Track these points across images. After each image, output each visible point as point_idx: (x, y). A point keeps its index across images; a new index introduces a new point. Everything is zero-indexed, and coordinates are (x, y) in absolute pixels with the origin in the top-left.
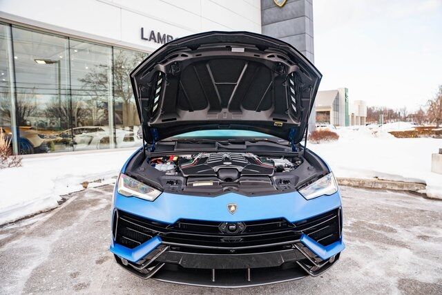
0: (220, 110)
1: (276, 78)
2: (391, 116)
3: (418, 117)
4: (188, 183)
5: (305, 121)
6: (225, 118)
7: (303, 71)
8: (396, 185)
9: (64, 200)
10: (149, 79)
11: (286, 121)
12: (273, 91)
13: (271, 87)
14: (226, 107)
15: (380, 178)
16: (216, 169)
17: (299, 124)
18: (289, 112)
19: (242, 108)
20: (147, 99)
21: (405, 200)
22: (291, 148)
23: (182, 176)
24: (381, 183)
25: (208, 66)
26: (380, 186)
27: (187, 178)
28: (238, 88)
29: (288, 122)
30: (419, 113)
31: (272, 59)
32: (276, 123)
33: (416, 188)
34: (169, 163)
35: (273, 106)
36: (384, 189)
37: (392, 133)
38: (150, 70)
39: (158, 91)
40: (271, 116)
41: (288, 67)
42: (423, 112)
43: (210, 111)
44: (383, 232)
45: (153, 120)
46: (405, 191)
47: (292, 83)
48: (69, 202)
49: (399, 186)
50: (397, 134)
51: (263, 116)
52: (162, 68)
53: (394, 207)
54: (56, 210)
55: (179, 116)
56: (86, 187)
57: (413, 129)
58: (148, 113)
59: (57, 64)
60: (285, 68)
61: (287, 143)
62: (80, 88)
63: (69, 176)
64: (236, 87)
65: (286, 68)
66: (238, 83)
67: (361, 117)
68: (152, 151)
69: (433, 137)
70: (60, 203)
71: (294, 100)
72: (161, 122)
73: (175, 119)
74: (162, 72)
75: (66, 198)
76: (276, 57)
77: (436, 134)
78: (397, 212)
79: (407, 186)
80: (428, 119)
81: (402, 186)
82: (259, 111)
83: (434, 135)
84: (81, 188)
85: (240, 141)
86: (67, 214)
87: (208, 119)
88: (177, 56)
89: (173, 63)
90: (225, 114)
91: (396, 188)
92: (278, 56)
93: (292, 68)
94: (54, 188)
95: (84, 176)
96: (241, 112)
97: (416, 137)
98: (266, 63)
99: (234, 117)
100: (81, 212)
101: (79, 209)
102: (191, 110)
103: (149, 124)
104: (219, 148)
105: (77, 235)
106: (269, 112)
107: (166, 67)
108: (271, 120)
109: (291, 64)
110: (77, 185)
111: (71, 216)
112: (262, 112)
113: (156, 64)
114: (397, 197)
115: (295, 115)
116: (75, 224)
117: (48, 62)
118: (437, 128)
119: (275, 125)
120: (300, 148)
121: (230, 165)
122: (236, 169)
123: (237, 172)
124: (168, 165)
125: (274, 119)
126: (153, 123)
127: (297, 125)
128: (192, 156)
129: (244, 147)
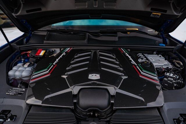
11: (166, 11)
17: (180, 15)
22: (161, 40)
29: (168, 13)
32: (154, 14)
34: (26, 66)
40: (149, 6)
45: (17, 12)
55: (44, 6)
61: (157, 33)
72: (25, 13)
73: (40, 9)
87: (76, 8)
103: (14, 15)
104: (89, 39)
108: (149, 10)
119: (152, 15)
120: (170, 41)
121: (98, 82)
122: (107, 90)
123: (107, 95)
124: (26, 68)
125: (152, 9)
126: (18, 14)
127: (178, 16)
128: (60, 49)
129: (116, 39)
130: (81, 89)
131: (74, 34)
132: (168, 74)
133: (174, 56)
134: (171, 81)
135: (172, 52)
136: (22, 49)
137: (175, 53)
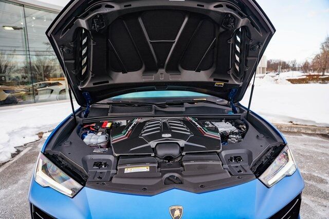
0: (157, 71)
1: (221, 33)
2: (285, 66)
3: (305, 67)
4: (118, 168)
5: (247, 81)
6: (162, 79)
7: (254, 25)
8: (309, 129)
9: (18, 152)
10: (70, 38)
11: (228, 81)
12: (216, 49)
13: (214, 46)
14: (163, 67)
15: (295, 123)
16: (153, 144)
17: (241, 84)
18: (231, 72)
19: (180, 68)
20: (73, 61)
21: (321, 144)
22: (231, 109)
23: (112, 154)
24: (296, 127)
25: (140, 20)
26: (296, 130)
27: (118, 158)
28: (176, 46)
29: (230, 82)
30: (305, 64)
31: (219, 10)
32: (217, 84)
33: (327, 132)
34: (100, 134)
35: (214, 65)
36: (299, 133)
37: (289, 80)
38: (70, 27)
39: (84, 52)
40: (211, 77)
41: (239, 20)
42: (308, 63)
43: (145, 72)
44: (314, 183)
45: (83, 84)
46: (317, 134)
47: (239, 39)
48: (22, 154)
49: (312, 130)
50: (293, 81)
51: (202, 76)
52: (83, 23)
53: (314, 152)
54: (7, 165)
55: (112, 79)
56: (41, 137)
57: (305, 77)
58: (76, 76)
59: (23, 30)
60: (234, 21)
61: (226, 102)
62: (45, 50)
63: (25, 128)
64: (174, 45)
65: (236, 21)
66: (176, 40)
67: (263, 68)
68: (86, 116)
69: (320, 83)
70: (13, 155)
71: (238, 59)
72: (92, 85)
73: (108, 82)
74: (85, 29)
75: (20, 149)
76: (225, 7)
77: (322, 80)
78: (319, 158)
79: (319, 130)
80: (312, 68)
81: (315, 130)
82: (198, 71)
83: (321, 81)
84: (37, 138)
85: (179, 102)
86: (17, 169)
87: (143, 80)
88: (99, 7)
89: (95, 16)
90: (162, 75)
91: (310, 132)
92: (228, 7)
93: (242, 22)
94: (9, 141)
95: (39, 128)
96: (180, 72)
97: (307, 83)
98: (211, 15)
99: (172, 78)
100: (30, 166)
101: (29, 162)
102: (124, 72)
103: (80, 87)
104: (156, 111)
105: (19, 196)
106: (209, 72)
107: (88, 21)
108: (212, 80)
109: (242, 16)
110: (33, 135)
111: (19, 171)
112: (202, 72)
113: (76, 18)
114: (313, 141)
115: (237, 75)
116: (21, 181)
117: (15, 28)
118: (323, 75)
119: (215, 85)
120: (240, 109)
121: (170, 139)
122: (177, 143)
123: (179, 147)
124: (99, 136)
125: (214, 80)
126: (84, 87)
127: (239, 85)
128: (127, 121)
129: (183, 109)
130: (158, 144)
131: (139, 106)
132: (232, 136)
133: (241, 122)
134: (234, 141)
135: (240, 119)
136: (85, 122)
137: (242, 120)
